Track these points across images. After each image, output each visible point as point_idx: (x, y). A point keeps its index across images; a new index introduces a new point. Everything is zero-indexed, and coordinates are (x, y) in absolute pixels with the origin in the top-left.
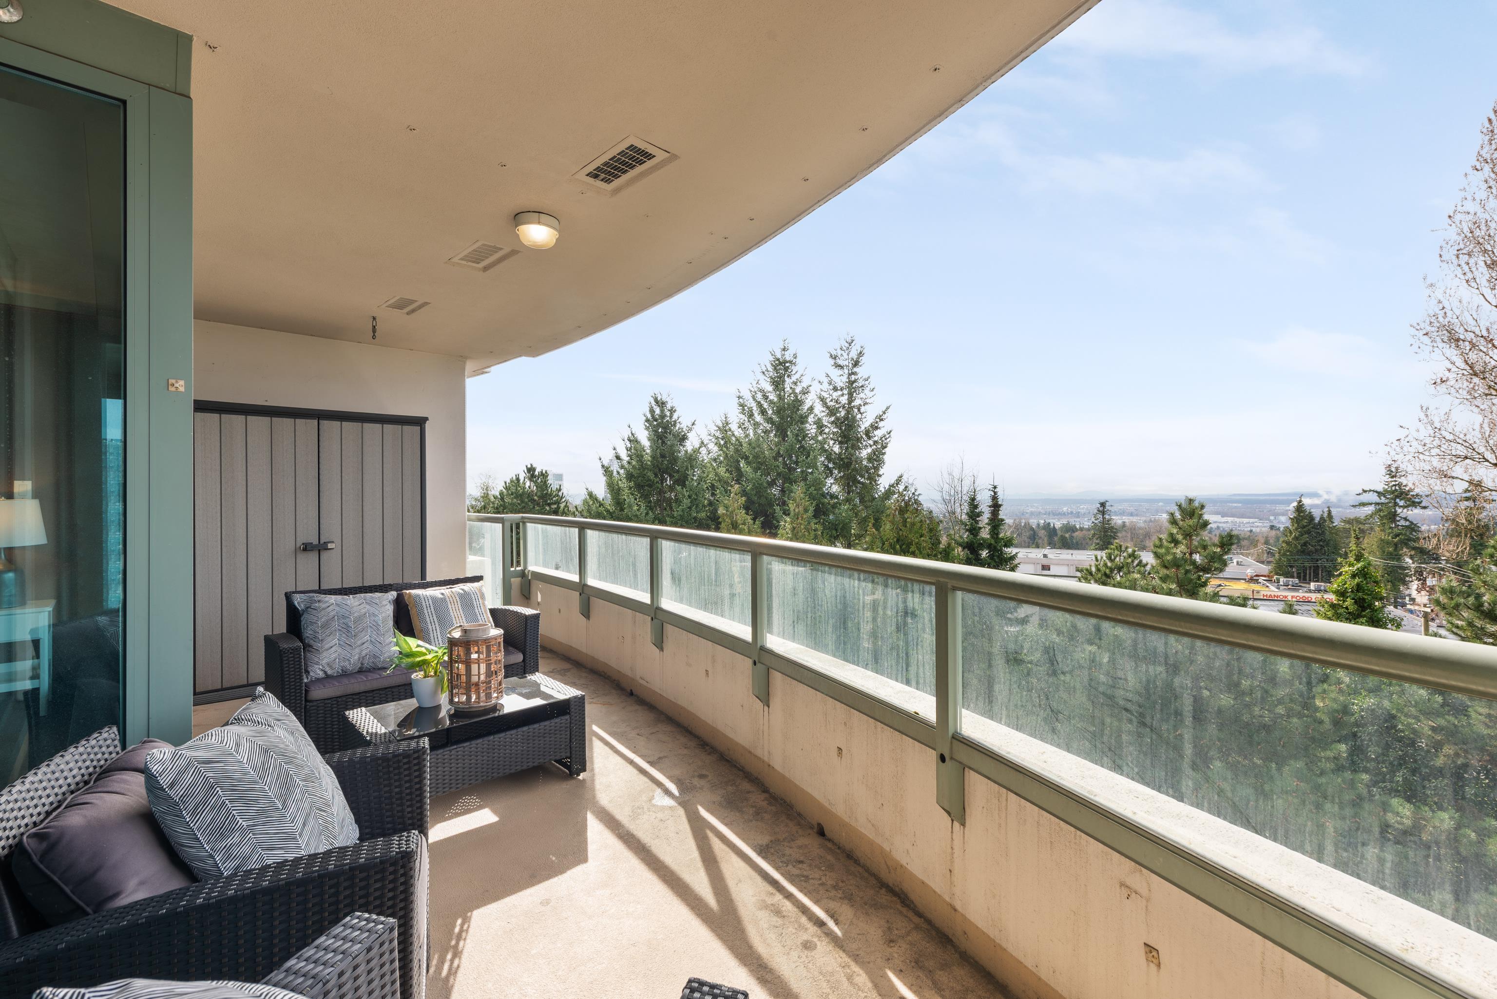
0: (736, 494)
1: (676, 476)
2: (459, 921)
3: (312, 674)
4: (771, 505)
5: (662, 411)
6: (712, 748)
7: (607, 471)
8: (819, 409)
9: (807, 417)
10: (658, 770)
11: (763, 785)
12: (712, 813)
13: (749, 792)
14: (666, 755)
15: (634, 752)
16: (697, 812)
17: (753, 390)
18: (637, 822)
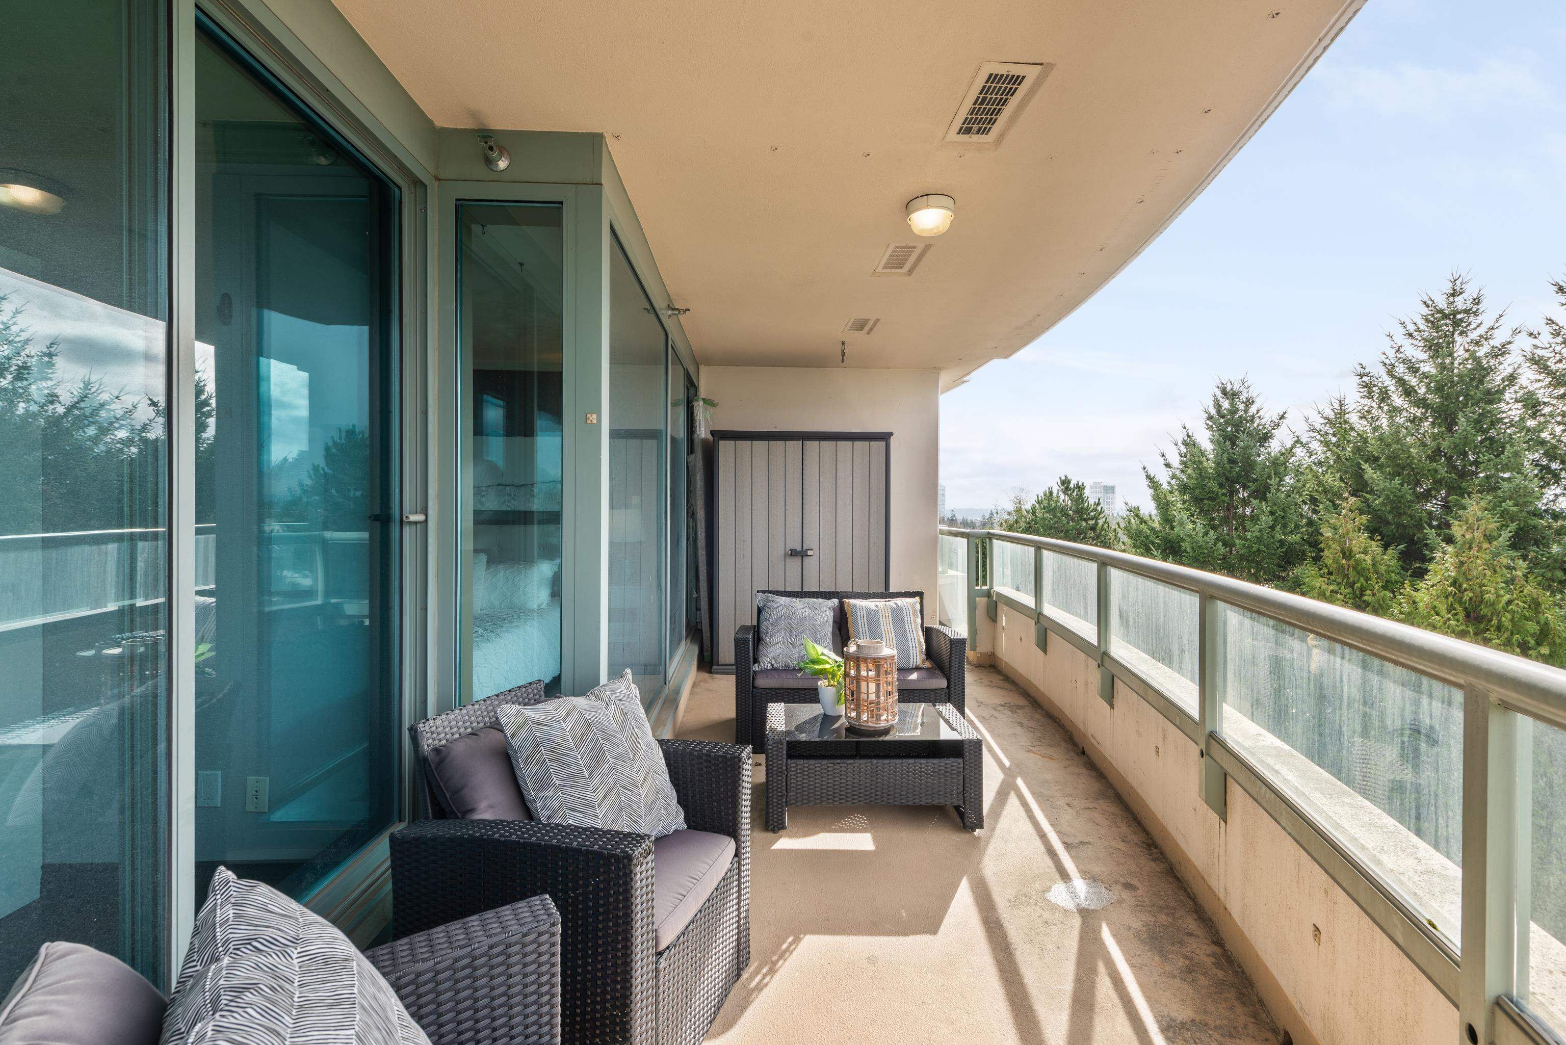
0: (1351, 511)
1: (1253, 486)
2: (790, 939)
3: (762, 664)
4: (1420, 527)
5: (1232, 404)
6: (1162, 853)
7: (1153, 483)
8: (1528, 377)
9: (1501, 392)
10: (1072, 857)
11: (1217, 932)
12: (1119, 942)
13: (1190, 934)
14: (1091, 841)
15: (1052, 825)
16: (1097, 931)
17: (1387, 362)
18: (1015, 912)
